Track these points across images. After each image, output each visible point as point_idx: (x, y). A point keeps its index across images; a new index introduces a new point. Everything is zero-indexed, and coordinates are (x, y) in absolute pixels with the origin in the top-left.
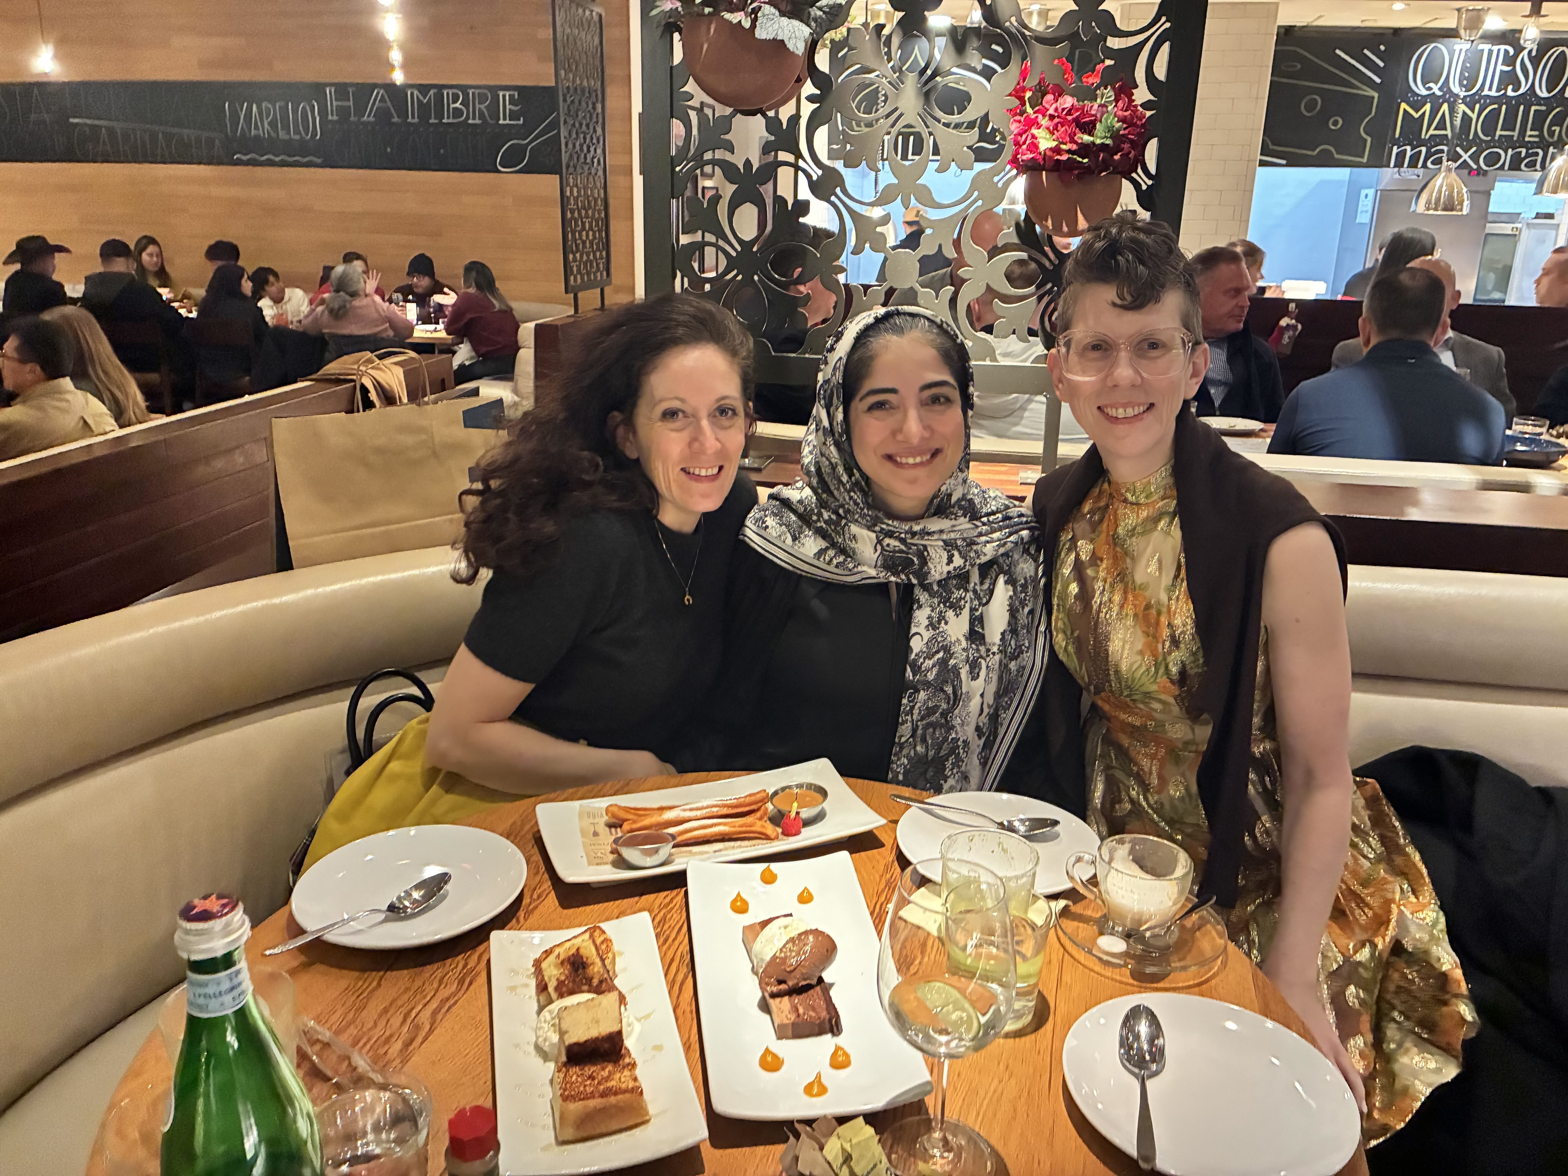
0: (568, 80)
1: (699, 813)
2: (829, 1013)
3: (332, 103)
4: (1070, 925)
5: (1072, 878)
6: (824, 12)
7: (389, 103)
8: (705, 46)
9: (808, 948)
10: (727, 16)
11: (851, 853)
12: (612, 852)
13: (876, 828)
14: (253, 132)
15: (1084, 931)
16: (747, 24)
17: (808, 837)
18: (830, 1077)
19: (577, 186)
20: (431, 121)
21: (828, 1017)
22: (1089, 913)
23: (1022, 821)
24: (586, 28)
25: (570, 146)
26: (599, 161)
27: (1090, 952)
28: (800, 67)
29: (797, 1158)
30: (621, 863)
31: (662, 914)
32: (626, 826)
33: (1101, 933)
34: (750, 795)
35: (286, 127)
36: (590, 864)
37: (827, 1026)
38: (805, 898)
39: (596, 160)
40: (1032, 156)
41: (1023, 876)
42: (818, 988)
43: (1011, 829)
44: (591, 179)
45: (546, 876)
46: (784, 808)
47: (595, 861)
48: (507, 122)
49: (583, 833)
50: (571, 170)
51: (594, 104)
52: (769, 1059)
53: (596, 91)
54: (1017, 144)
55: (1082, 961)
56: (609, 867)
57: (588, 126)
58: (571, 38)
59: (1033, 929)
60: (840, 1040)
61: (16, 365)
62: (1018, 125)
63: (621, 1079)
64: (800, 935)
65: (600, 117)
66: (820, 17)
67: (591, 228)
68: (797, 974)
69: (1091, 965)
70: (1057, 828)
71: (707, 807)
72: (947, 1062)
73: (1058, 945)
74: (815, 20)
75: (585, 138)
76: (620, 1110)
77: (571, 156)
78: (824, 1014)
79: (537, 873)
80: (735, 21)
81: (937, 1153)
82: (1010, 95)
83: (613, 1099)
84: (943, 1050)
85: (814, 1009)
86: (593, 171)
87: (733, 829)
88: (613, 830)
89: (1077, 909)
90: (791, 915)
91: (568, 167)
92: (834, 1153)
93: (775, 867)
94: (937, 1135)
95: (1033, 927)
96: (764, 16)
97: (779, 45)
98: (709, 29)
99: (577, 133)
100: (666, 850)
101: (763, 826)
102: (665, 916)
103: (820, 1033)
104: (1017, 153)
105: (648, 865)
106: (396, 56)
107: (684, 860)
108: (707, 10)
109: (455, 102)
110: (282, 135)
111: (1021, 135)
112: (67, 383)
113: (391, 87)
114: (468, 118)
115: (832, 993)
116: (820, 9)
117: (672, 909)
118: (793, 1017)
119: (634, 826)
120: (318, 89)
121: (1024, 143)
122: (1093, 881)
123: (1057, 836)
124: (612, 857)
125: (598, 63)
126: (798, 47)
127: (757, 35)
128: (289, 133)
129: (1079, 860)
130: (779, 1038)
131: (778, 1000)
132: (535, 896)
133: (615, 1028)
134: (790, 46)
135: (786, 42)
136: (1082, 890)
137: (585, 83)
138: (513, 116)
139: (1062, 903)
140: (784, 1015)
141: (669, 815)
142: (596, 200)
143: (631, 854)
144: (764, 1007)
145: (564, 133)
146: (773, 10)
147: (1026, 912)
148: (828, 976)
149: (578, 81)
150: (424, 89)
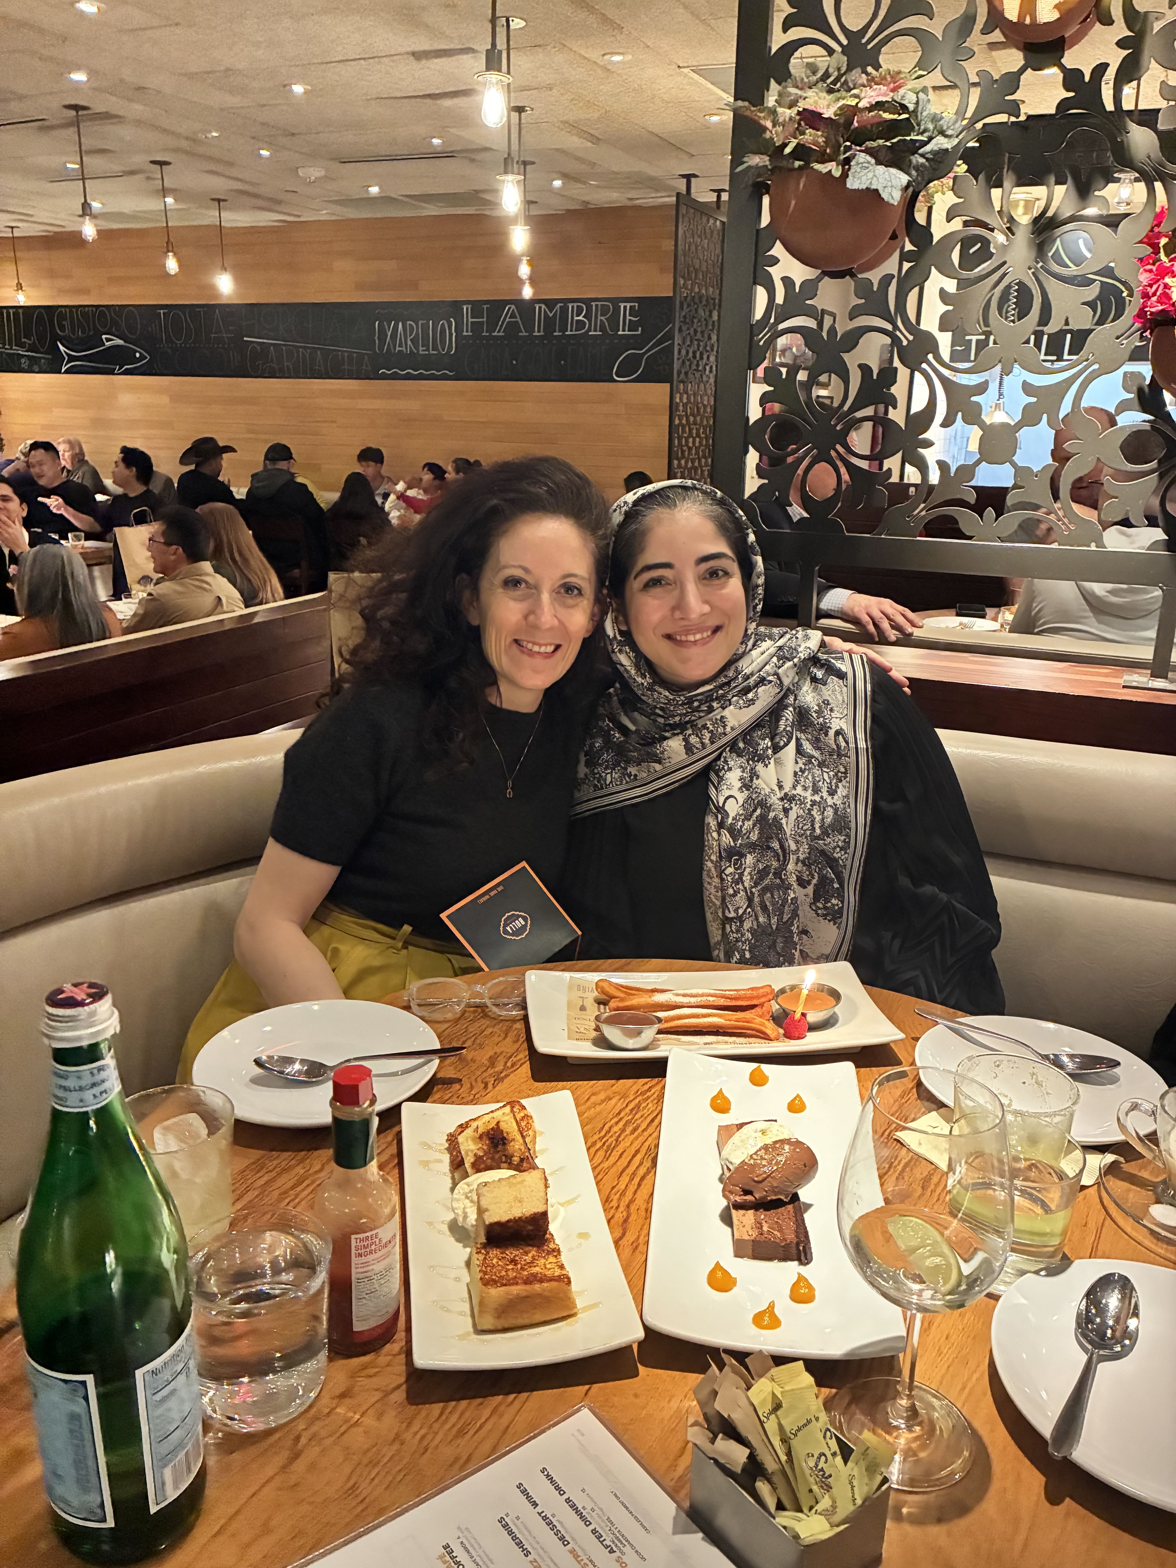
0: (686, 289)
1: (693, 1000)
2: (797, 1237)
3: (468, 319)
4: (1116, 1185)
5: (1122, 1127)
6: (927, 159)
7: (518, 319)
8: (793, 203)
9: (782, 1159)
10: (817, 166)
11: (857, 1066)
12: (595, 1030)
13: (895, 1042)
14: (398, 349)
15: (1134, 1195)
16: (837, 173)
17: (813, 1042)
18: (784, 1307)
19: (687, 393)
20: (555, 334)
21: (795, 1241)
22: (1145, 1174)
23: (1072, 1057)
24: (709, 237)
25: (684, 352)
26: (711, 367)
27: (1137, 1220)
28: (896, 221)
29: (715, 1393)
30: (603, 1042)
31: (637, 1101)
32: (613, 1004)
33: (1158, 1202)
34: (752, 989)
35: (426, 345)
36: (569, 1038)
37: (794, 1251)
38: (796, 1106)
39: (708, 368)
40: (1160, 308)
41: (1055, 1114)
42: (790, 1207)
43: (1057, 1062)
44: (702, 386)
45: (525, 1045)
46: (788, 1007)
47: (575, 1035)
48: (627, 333)
49: (570, 1005)
50: (682, 376)
51: (711, 312)
52: (719, 1274)
53: (714, 299)
54: (1146, 296)
55: (1128, 1230)
56: (589, 1044)
57: (702, 332)
58: (693, 248)
59: (1061, 1178)
60: (804, 1270)
61: (164, 547)
62: (1147, 275)
63: (544, 1265)
64: (775, 1142)
65: (716, 324)
66: (922, 165)
67: (698, 435)
68: (766, 1185)
69: (1140, 1238)
70: (1117, 1070)
71: (702, 995)
72: (919, 1316)
73: (1100, 1206)
74: (917, 168)
75: (699, 346)
76: (545, 1301)
77: (683, 362)
78: (791, 1237)
79: (517, 1041)
80: (825, 171)
81: (901, 1423)
82: (1141, 242)
83: (537, 1287)
84: (915, 1299)
85: (780, 1230)
86: (705, 379)
87: (728, 1022)
88: (602, 1007)
89: (1130, 1168)
90: (776, 1121)
91: (679, 373)
92: (762, 1396)
93: (766, 1068)
94: (904, 1402)
95: (1062, 1176)
96: (858, 164)
97: (873, 194)
98: (799, 184)
99: (691, 341)
100: (649, 1033)
101: (763, 1025)
102: (638, 1106)
103: (785, 1258)
104: (1144, 306)
105: (630, 1046)
106: (524, 270)
107: (668, 1047)
108: (797, 164)
109: (578, 315)
110: (422, 350)
111: (1151, 286)
112: (207, 566)
113: (520, 303)
114: (589, 330)
115: (807, 1216)
116: (922, 156)
117: (649, 1097)
118: (754, 1234)
119: (621, 1005)
120: (456, 306)
121: (1154, 294)
122: (1153, 1138)
123: (1114, 1080)
124: (594, 1034)
125: (718, 271)
126: (893, 195)
127: (849, 185)
128: (428, 350)
129: (1135, 1107)
130: (738, 1254)
131: (742, 1212)
132: (509, 1064)
133: (540, 1209)
134: (885, 196)
135: (881, 192)
136: (1139, 1147)
137: (703, 291)
138: (633, 326)
139: (1110, 1158)
140: (745, 1230)
141: (659, 998)
142: (705, 406)
143: (613, 1034)
144: (726, 1218)
145: (677, 340)
146: (869, 158)
147: (1057, 1158)
148: (805, 1194)
149: (697, 290)
150: (550, 303)
